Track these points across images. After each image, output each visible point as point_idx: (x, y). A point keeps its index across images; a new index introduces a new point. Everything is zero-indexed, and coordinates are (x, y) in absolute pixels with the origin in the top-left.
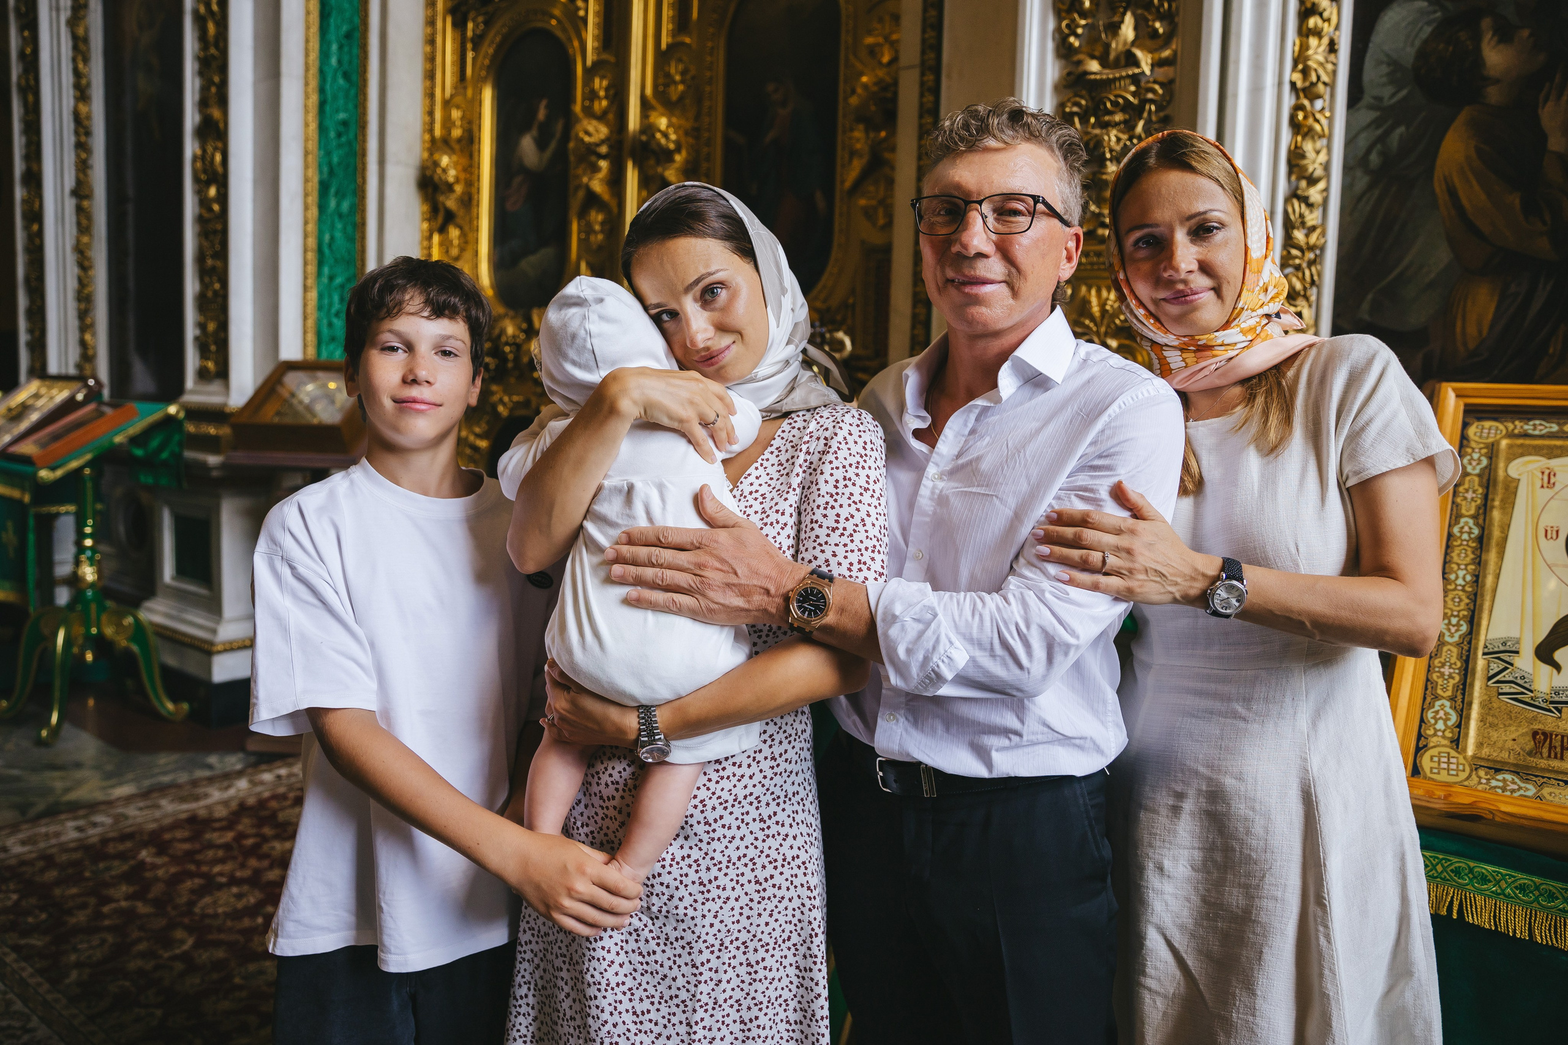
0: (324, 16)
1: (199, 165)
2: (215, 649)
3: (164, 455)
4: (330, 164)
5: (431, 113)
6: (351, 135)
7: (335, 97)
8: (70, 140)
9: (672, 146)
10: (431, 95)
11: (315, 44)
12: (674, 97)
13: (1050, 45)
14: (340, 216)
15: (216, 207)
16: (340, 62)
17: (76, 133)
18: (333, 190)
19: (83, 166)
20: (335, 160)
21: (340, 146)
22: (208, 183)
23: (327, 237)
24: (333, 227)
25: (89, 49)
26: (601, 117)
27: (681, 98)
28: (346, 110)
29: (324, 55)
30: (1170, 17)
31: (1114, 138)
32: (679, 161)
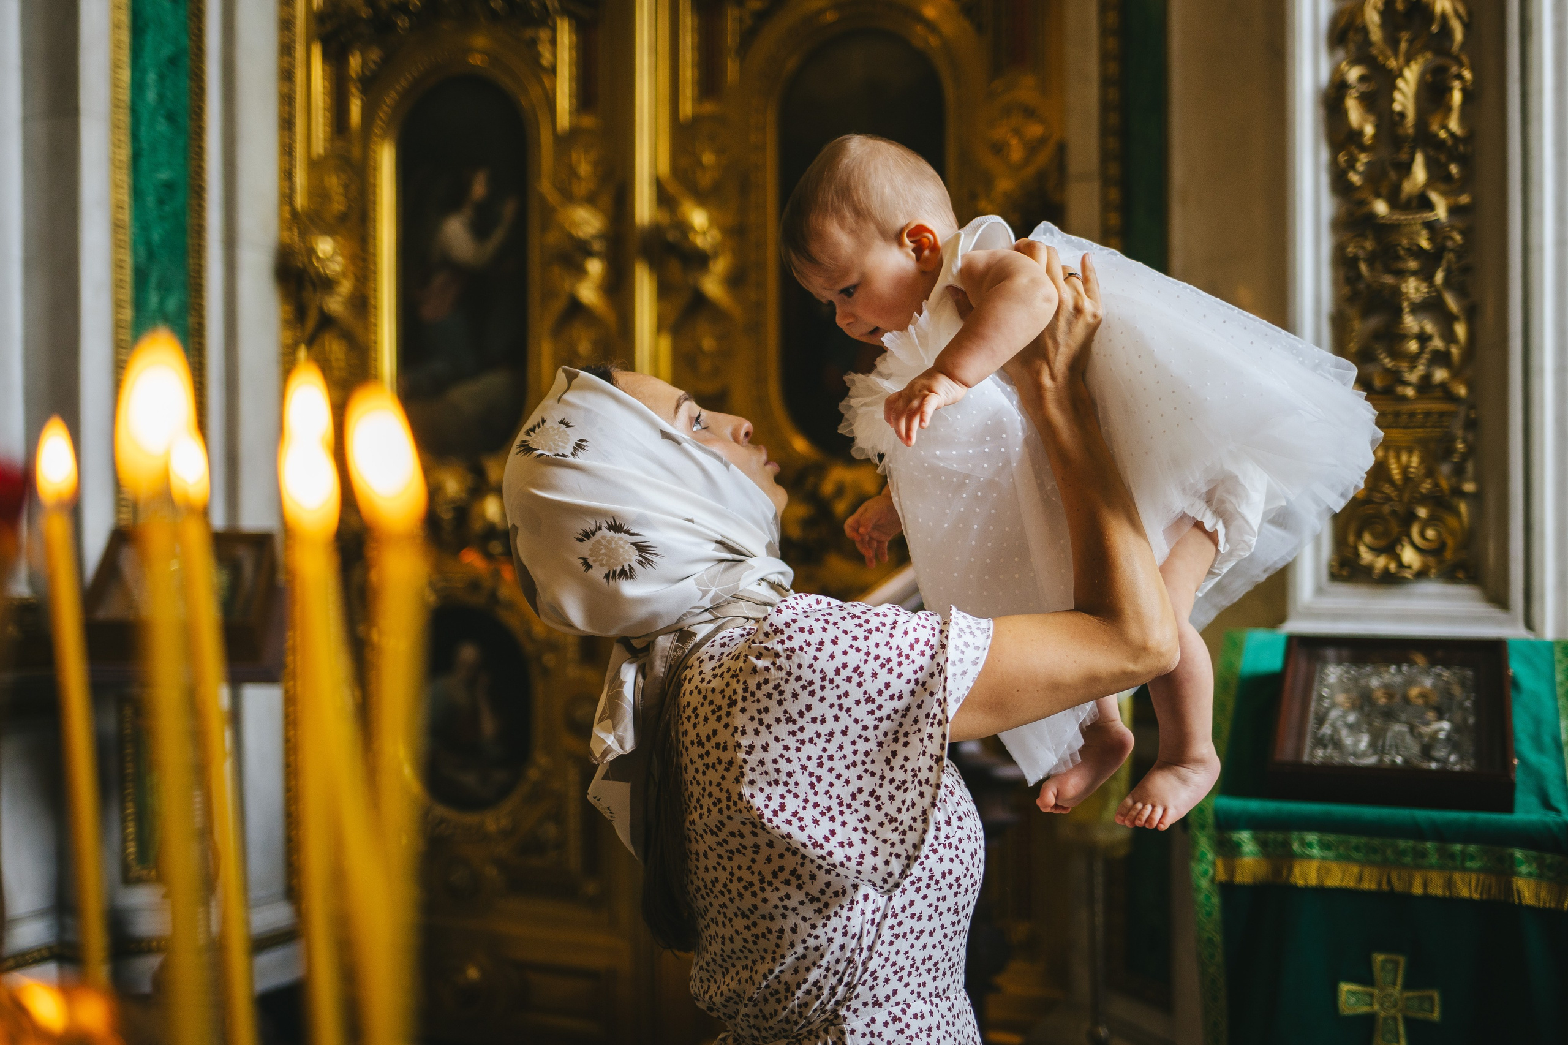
0: (138, 32)
6: (181, 204)
7: (155, 148)
10: (287, 151)
13: (1324, 179)
16: (161, 97)
18: (153, 280)
20: (156, 236)
21: (162, 218)
26: (591, 200)
28: (171, 167)
29: (138, 86)
30: (1464, 161)
31: (1413, 288)
32: (720, 266)
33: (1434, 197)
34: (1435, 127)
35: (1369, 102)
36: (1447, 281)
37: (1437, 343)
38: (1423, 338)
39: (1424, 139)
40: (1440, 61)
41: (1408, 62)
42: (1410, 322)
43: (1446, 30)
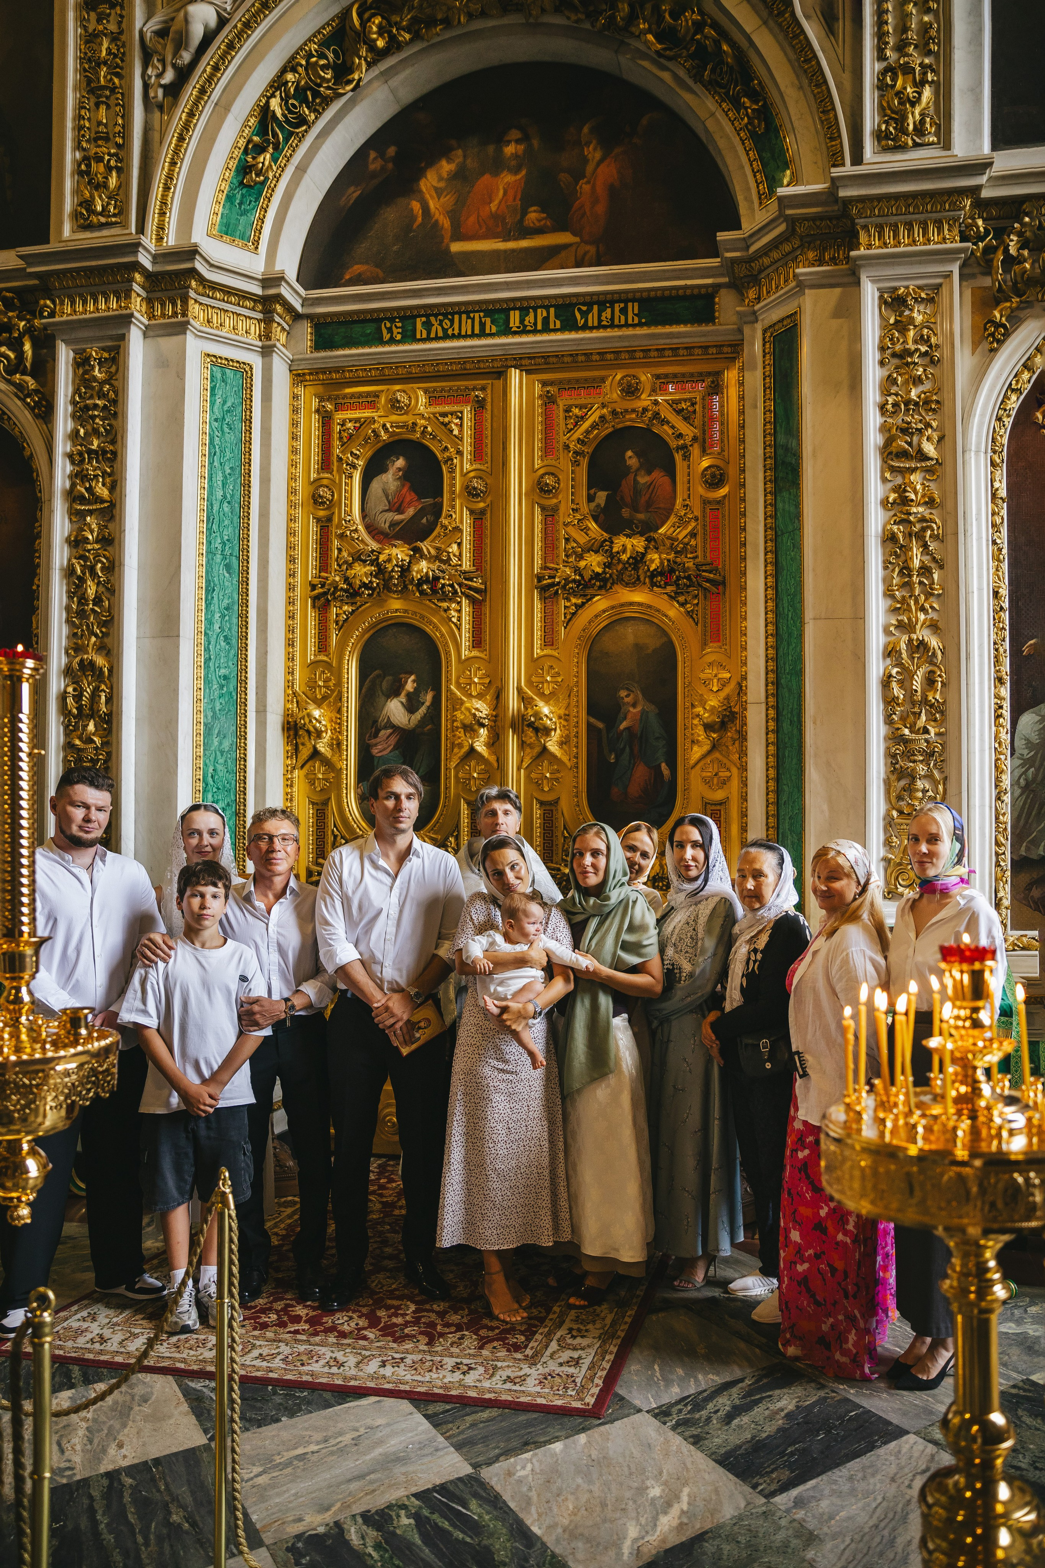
0: (210, 590)
6: (232, 689)
7: (217, 655)
9: (548, 723)
11: (201, 611)
12: (547, 692)
14: (222, 753)
21: (221, 696)
23: (211, 770)
24: (216, 761)
26: (480, 696)
27: (553, 694)
30: (942, 713)
31: (921, 769)
32: (556, 736)
33: (930, 728)
34: (930, 698)
35: (901, 683)
36: (935, 765)
37: (930, 793)
38: (925, 791)
39: (925, 701)
40: (931, 668)
41: (918, 668)
42: (920, 784)
43: (934, 654)
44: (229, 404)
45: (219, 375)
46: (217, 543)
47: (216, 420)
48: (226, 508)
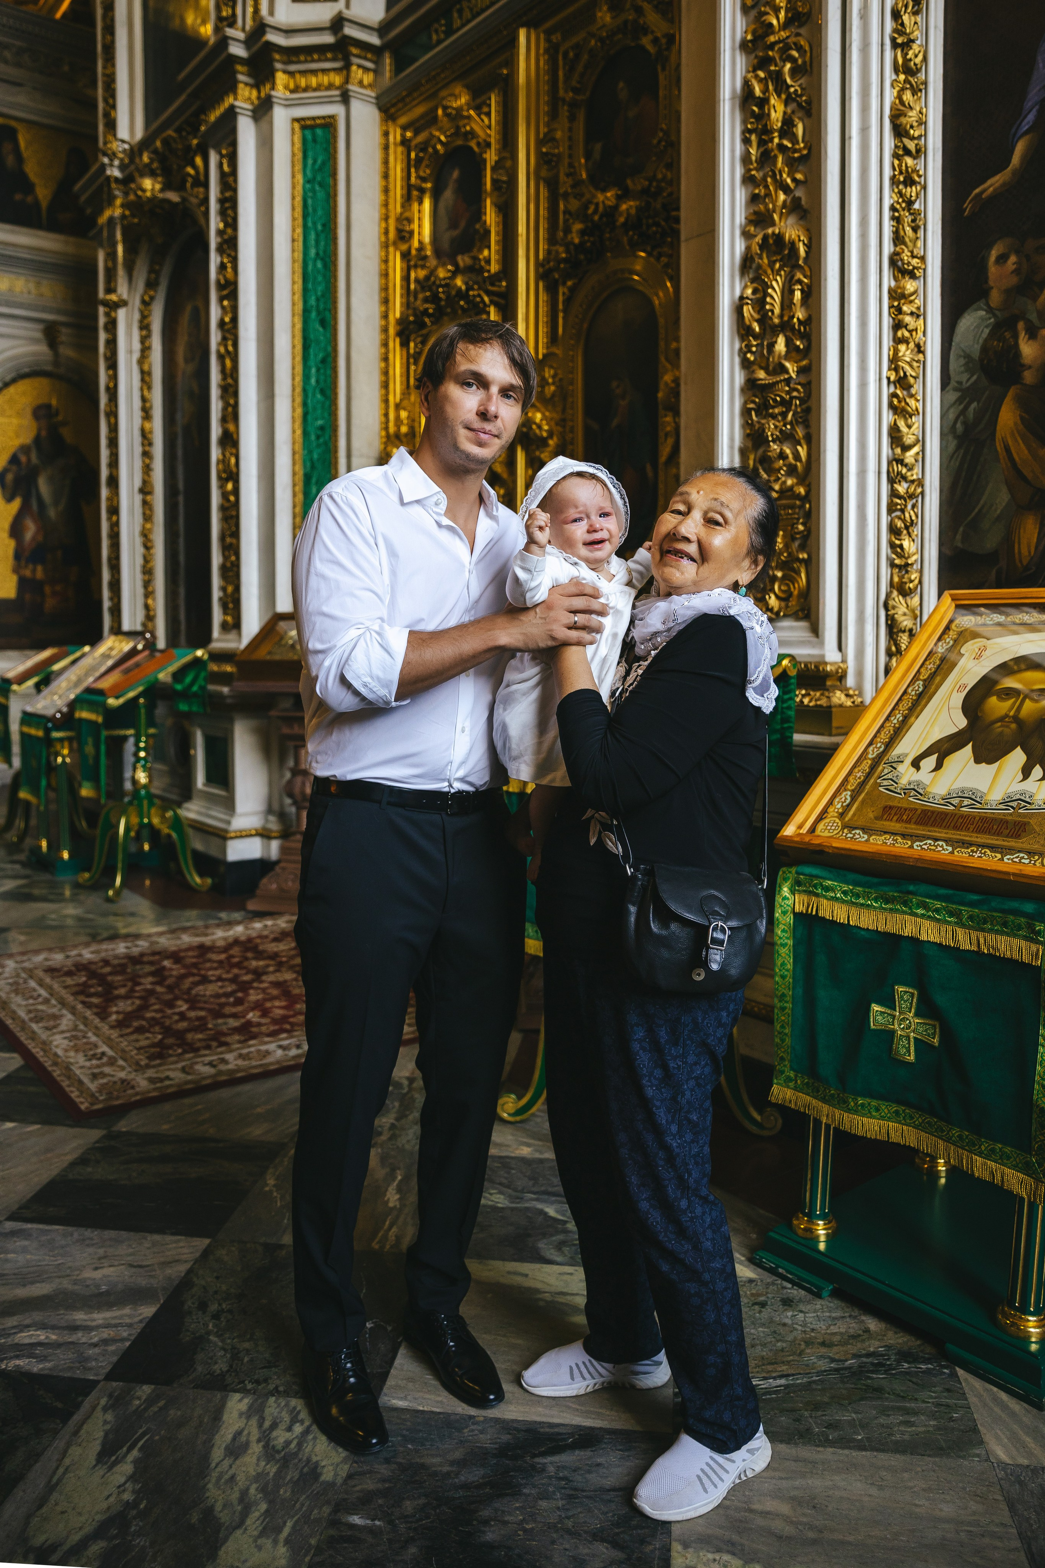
0: (306, 347)
1: (221, 466)
2: (229, 835)
3: (195, 688)
4: (311, 460)
5: (386, 415)
6: (327, 437)
7: (315, 409)
8: (138, 450)
9: (545, 434)
10: (386, 401)
11: (299, 369)
12: (547, 396)
13: (737, 360)
15: (232, 498)
16: (317, 381)
17: (143, 445)
18: (314, 480)
19: (147, 469)
20: (315, 456)
21: (318, 446)
22: (227, 480)
25: (151, 381)
27: (553, 396)
28: (323, 418)
29: (306, 377)
30: (807, 337)
31: (773, 426)
33: (788, 365)
35: (755, 306)
36: (796, 419)
37: (791, 460)
38: (784, 458)
40: (794, 272)
43: (794, 252)
44: (319, 162)
45: (309, 137)
46: (312, 301)
47: (309, 182)
48: (319, 265)
